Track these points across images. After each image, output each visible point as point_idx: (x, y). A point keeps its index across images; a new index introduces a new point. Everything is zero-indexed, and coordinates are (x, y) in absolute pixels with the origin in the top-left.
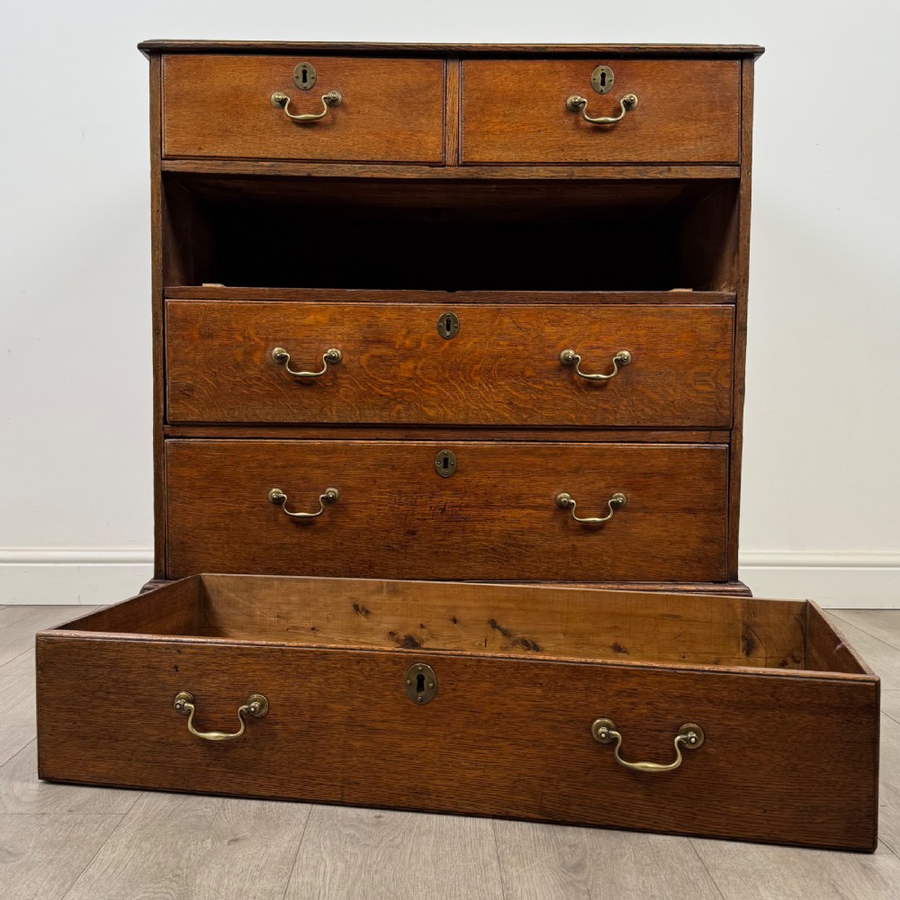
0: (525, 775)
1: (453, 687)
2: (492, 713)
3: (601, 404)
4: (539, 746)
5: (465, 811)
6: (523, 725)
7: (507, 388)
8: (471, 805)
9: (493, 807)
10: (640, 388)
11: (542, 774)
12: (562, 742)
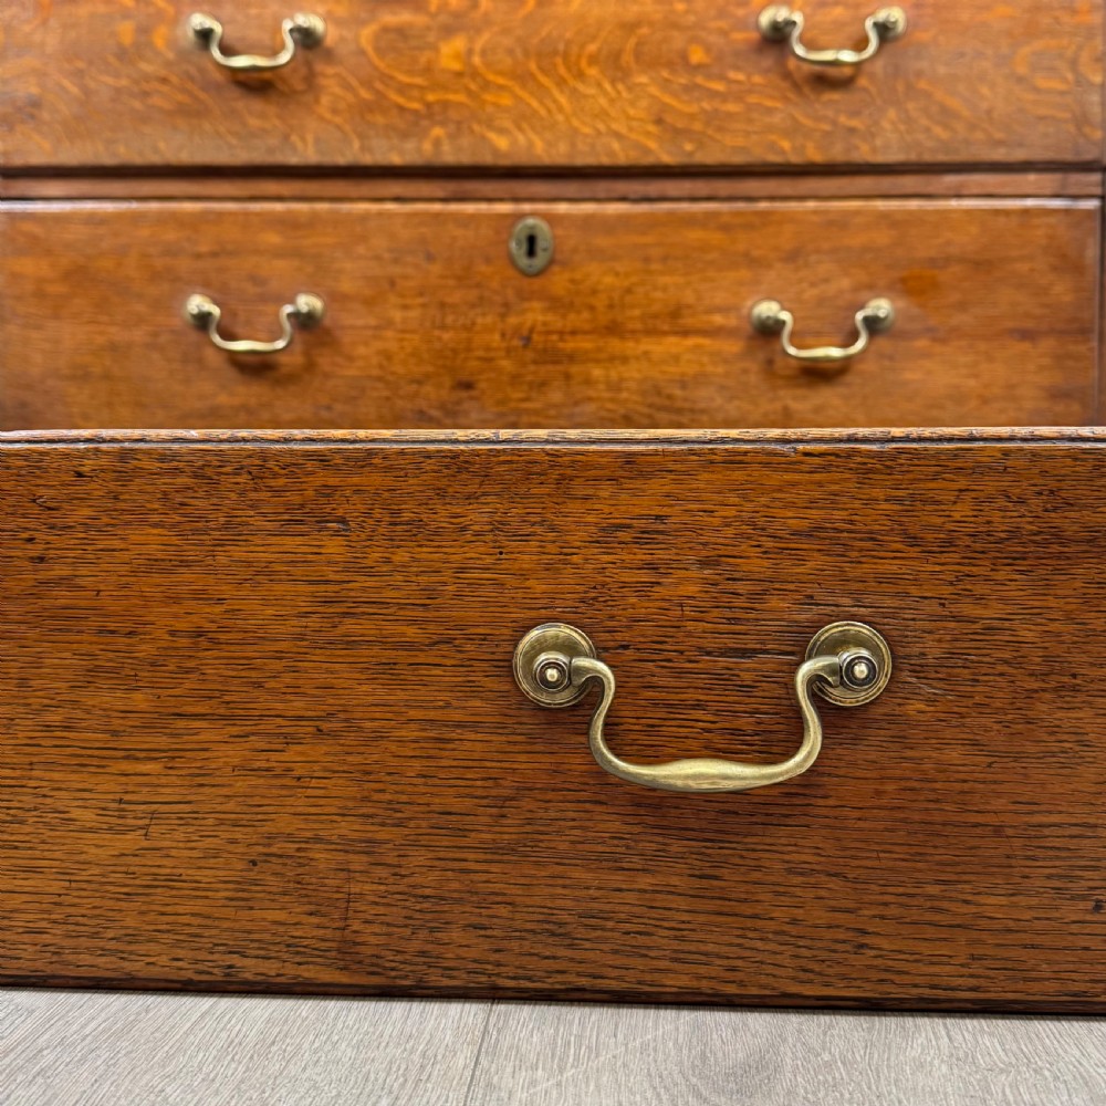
0: (290, 837)
1: (35, 550)
2: (172, 633)
3: (843, 119)
4: (333, 734)
5: (83, 972)
6: (278, 665)
7: (654, 90)
8: (105, 952)
9: (180, 953)
10: (923, 85)
11: (346, 828)
12: (412, 713)
